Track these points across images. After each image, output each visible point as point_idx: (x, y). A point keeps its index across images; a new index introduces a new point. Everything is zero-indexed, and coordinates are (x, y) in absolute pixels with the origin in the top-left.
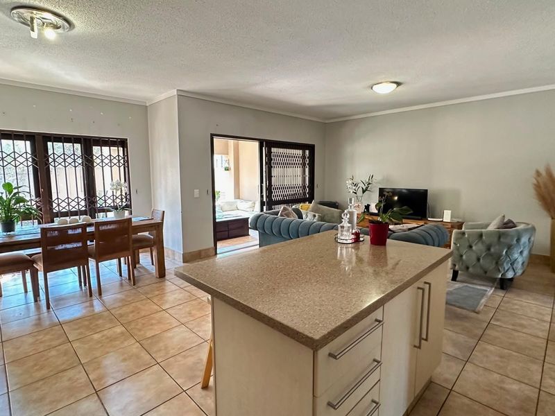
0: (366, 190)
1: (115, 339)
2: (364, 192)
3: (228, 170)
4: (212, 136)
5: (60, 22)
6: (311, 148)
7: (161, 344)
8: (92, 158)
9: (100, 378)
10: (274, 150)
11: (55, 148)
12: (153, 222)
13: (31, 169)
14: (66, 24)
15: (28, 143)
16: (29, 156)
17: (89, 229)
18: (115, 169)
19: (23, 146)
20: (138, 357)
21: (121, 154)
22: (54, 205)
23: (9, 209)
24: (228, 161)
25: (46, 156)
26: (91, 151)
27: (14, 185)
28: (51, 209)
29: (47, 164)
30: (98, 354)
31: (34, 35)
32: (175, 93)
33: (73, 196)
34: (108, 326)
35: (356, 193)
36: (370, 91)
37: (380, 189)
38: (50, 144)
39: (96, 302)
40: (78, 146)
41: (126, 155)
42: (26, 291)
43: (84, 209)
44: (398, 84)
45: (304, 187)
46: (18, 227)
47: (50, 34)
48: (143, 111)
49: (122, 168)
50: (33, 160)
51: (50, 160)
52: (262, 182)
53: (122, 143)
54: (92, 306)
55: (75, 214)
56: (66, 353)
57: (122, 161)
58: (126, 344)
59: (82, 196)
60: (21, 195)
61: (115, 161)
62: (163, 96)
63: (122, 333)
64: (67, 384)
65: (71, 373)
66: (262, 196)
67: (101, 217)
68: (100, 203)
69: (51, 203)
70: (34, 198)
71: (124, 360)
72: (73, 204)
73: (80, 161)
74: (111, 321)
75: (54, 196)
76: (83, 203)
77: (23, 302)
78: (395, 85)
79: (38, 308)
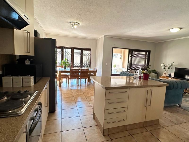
0: (170, 68)
1: (81, 95)
2: (169, 69)
3: (121, 58)
4: (113, 48)
5: (77, 24)
6: (149, 52)
7: (89, 98)
8: (83, 53)
9: (76, 100)
10: (134, 52)
11: (75, 51)
12: (94, 70)
13: (70, 55)
14: (78, 24)
15: (70, 49)
16: (70, 53)
17: (79, 70)
18: (88, 56)
19: (69, 50)
20: (84, 99)
21: (89, 53)
22: (74, 64)
23: (65, 64)
24: (121, 56)
25: (73, 53)
26: (83, 52)
27: (67, 59)
28: (73, 65)
29: (73, 54)
30: (77, 96)
31: (73, 27)
32: (103, 36)
33: (78, 63)
34: (80, 92)
35: (165, 69)
36: (169, 31)
37: (175, 68)
38: (74, 50)
39: (79, 87)
40: (80, 50)
41: (90, 53)
42: (67, 83)
43: (80, 66)
44: (181, 28)
45: (145, 65)
46: (67, 68)
47: (75, 27)
48: (96, 41)
49: (89, 56)
50: (71, 53)
51: (74, 54)
52: (128, 62)
53: (90, 50)
54: (78, 88)
55: (78, 67)
56: (71, 95)
57: (89, 54)
58: (83, 96)
59: (80, 63)
60: (68, 61)
61: (88, 54)
62: (100, 37)
63: (83, 94)
64: (70, 99)
65: (72, 98)
66: (128, 67)
67: (83, 68)
68: (83, 65)
69: (73, 64)
70: (70, 62)
71: (82, 98)
72: (78, 64)
73: (80, 54)
74: (81, 91)
75: (74, 62)
76: (80, 65)
77: (66, 85)
78: (180, 29)
79: (68, 86)
